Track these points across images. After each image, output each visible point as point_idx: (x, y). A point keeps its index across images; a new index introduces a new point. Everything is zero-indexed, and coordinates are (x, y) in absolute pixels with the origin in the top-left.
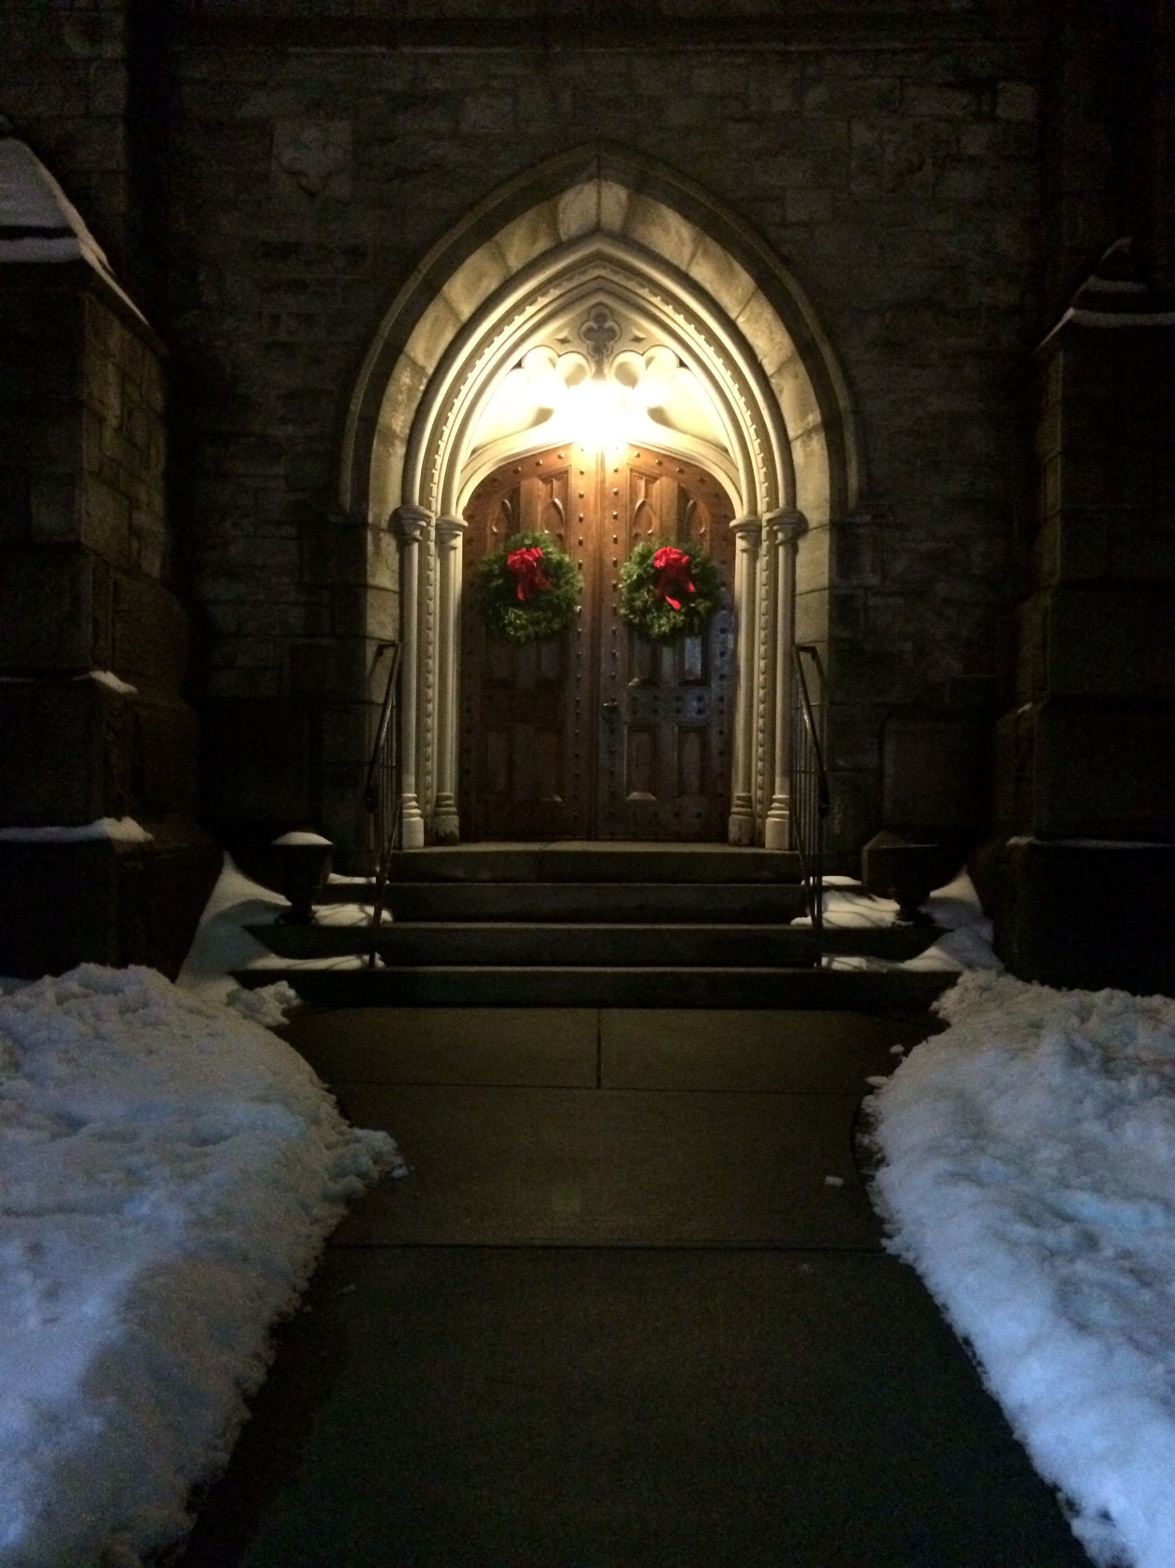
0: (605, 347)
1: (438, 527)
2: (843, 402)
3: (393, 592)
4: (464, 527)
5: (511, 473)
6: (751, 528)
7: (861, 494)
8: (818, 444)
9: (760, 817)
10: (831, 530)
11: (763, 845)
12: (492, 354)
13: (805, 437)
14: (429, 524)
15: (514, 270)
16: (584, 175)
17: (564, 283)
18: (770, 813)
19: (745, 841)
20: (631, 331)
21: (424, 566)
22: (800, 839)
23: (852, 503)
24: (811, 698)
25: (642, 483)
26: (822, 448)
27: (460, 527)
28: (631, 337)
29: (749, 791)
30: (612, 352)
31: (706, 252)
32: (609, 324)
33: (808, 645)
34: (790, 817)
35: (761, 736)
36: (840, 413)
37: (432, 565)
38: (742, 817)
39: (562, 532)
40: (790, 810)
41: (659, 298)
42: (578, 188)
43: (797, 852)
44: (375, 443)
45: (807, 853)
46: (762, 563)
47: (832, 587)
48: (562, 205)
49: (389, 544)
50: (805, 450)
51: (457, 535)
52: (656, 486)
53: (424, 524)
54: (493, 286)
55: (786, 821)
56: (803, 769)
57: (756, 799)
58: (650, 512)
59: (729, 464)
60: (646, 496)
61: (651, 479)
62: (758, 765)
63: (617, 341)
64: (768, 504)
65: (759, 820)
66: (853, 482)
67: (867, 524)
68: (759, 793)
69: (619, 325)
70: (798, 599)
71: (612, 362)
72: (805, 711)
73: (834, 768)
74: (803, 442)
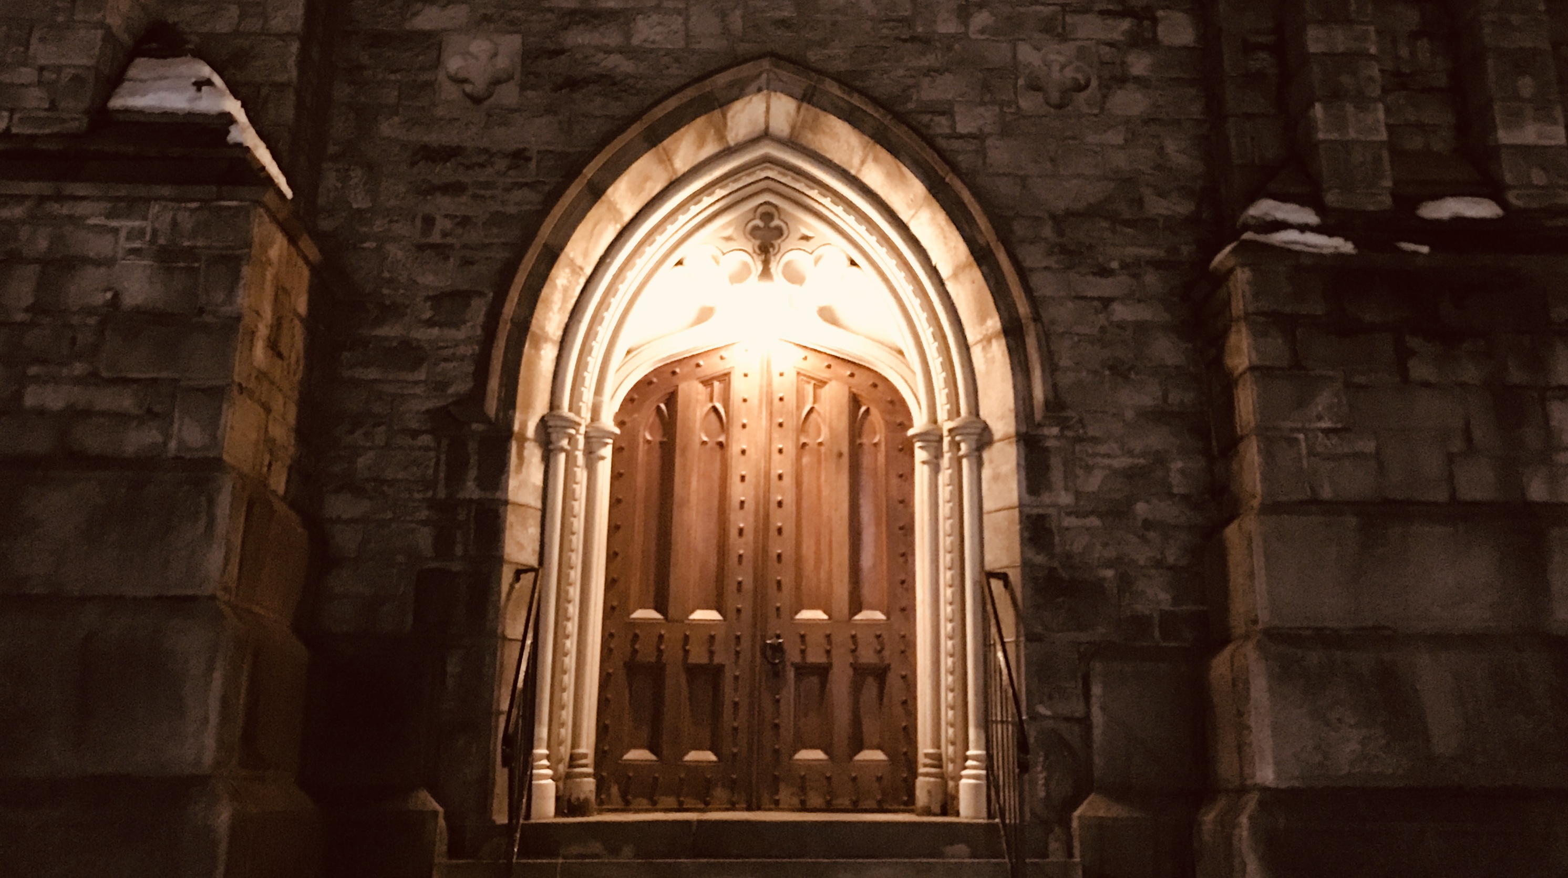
0: (772, 246)
1: (587, 437)
2: (1023, 309)
3: (535, 508)
4: (613, 433)
5: (668, 375)
6: (933, 439)
7: (1047, 403)
8: (999, 349)
9: (953, 778)
10: (1018, 442)
11: (957, 814)
12: (652, 253)
13: (985, 343)
14: (577, 432)
15: (680, 173)
16: (754, 86)
17: (731, 184)
18: (964, 773)
19: (936, 808)
20: (799, 230)
21: (569, 477)
22: (999, 804)
23: (1038, 415)
24: (1004, 634)
25: (809, 388)
26: (1003, 355)
27: (610, 434)
28: (799, 235)
29: (939, 747)
30: (779, 251)
31: (876, 160)
32: (776, 222)
33: (999, 571)
34: (987, 776)
35: (950, 678)
36: (1020, 320)
37: (578, 479)
38: (932, 779)
39: (722, 439)
40: (987, 769)
41: (829, 199)
42: (747, 99)
43: (997, 820)
44: (527, 345)
45: (1007, 821)
46: (944, 476)
47: (1021, 505)
48: (730, 115)
49: (533, 454)
50: (985, 356)
51: (607, 444)
52: (825, 392)
53: (573, 431)
54: (658, 188)
55: (983, 782)
56: (999, 719)
57: (947, 759)
58: (820, 420)
59: (903, 367)
60: (815, 401)
61: (820, 384)
62: (948, 715)
63: (784, 241)
64: (949, 412)
65: (951, 784)
66: (1039, 393)
67: (1055, 437)
68: (951, 749)
69: (787, 224)
70: (985, 517)
71: (779, 261)
72: (999, 647)
73: (1034, 717)
74: (984, 348)
